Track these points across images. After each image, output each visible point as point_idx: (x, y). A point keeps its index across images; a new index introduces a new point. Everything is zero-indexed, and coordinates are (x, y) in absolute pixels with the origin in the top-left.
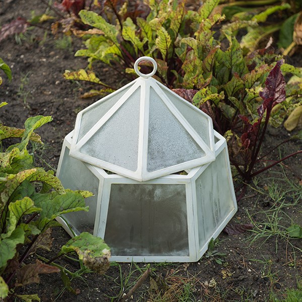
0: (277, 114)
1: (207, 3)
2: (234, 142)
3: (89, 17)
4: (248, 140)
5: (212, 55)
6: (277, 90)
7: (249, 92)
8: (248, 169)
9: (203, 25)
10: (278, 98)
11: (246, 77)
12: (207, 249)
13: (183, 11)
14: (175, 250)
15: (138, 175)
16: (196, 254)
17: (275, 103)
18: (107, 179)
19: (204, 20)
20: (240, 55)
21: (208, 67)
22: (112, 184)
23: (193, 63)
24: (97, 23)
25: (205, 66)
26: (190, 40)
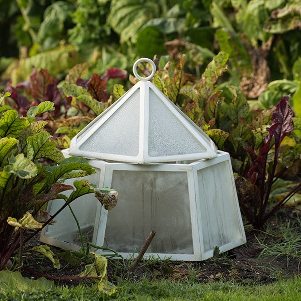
0: (287, 155)
1: (209, 68)
2: (241, 182)
3: (72, 90)
4: (256, 173)
5: (214, 100)
6: (285, 124)
7: (256, 134)
8: (258, 213)
9: (204, 82)
10: (286, 130)
11: (252, 124)
12: (212, 256)
13: (181, 74)
14: (178, 248)
15: (139, 159)
16: (200, 252)
17: (283, 135)
18: (109, 165)
19: (206, 77)
20: (246, 110)
21: (211, 117)
22: (114, 171)
23: (193, 110)
24: (82, 95)
25: (207, 114)
26: (190, 91)
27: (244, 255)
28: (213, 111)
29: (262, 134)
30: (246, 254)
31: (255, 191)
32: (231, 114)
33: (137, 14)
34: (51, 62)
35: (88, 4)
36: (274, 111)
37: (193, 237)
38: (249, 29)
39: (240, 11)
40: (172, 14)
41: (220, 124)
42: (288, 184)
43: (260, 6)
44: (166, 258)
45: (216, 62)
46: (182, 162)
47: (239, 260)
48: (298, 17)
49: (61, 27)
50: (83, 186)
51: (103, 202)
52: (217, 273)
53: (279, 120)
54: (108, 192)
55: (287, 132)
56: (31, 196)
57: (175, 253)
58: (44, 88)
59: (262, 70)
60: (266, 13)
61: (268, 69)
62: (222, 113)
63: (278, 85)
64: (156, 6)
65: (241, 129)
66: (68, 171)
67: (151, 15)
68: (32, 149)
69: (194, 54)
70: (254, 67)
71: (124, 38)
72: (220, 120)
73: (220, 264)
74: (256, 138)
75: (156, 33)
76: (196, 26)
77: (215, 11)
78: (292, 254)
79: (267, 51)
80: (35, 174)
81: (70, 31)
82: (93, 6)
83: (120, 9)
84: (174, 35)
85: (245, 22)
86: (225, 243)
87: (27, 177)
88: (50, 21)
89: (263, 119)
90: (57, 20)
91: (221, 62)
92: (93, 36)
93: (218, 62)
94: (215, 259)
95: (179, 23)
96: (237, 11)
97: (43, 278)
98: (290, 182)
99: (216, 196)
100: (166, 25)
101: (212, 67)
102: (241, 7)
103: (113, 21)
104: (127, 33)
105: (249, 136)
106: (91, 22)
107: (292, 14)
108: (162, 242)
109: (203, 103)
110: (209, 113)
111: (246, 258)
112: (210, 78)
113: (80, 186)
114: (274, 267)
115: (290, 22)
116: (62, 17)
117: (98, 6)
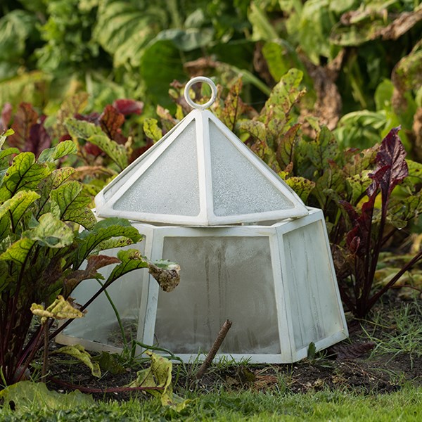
0: (399, 211)
1: (275, 93)
3: (80, 129)
4: (357, 239)
5: (290, 137)
6: (394, 167)
7: (352, 183)
8: (361, 294)
9: (272, 113)
10: (397, 176)
11: (346, 169)
12: (306, 355)
13: (237, 102)
14: (259, 346)
15: (202, 219)
16: (290, 350)
17: (394, 183)
18: (158, 229)
19: (274, 106)
20: (334, 150)
21: (286, 161)
22: (165, 237)
23: (261, 151)
24: (95, 136)
25: (281, 157)
26: (254, 125)
27: (348, 354)
28: (289, 153)
29: (361, 183)
30: (351, 353)
31: (355, 264)
32: (313, 156)
33: (136, 25)
34: (10, 97)
35: (66, 12)
36: (376, 150)
37: (279, 329)
38: (307, 41)
39: (293, 16)
40: (192, 22)
41: (299, 171)
42: (385, 257)
43: (322, 8)
44: (243, 360)
45: (285, 84)
46: (261, 223)
47: (344, 362)
48: (380, 22)
49: (21, 46)
50: (131, 258)
51: (160, 280)
52: (315, 380)
53: (386, 163)
54: (165, 266)
55: (398, 178)
56: (57, 274)
57: (254, 353)
58: (26, 130)
59: (331, 98)
60: (331, 17)
61: (339, 97)
62: (301, 155)
63: (356, 119)
64: (162, 13)
65: (330, 177)
66: (105, 239)
67: (157, 26)
68: (57, 207)
69: (229, 79)
70: (318, 94)
71: (119, 60)
72: (298, 165)
73: (318, 367)
74: (352, 189)
75: (169, 51)
76: (225, 39)
77: (256, 17)
78: (416, 351)
79: (336, 71)
80: (69, 240)
81: (39, 52)
82: (72, 14)
83: (112, 18)
84: (197, 53)
85: (301, 32)
86: (321, 337)
87: (59, 245)
88: (5, 38)
89: (361, 163)
90: (15, 37)
91: (292, 84)
92: (73, 58)
93: (288, 83)
94: (310, 361)
95: (203, 35)
96: (288, 17)
97: (77, 391)
98: (388, 254)
99: (308, 271)
100: (184, 38)
101: (280, 91)
102: (293, 10)
103: (102, 35)
104: (123, 53)
105: (341, 187)
106: (69, 38)
107: (372, 18)
108: (236, 338)
109: (272, 142)
110: (284, 156)
111: (351, 358)
112: (280, 107)
113: (126, 258)
114: (393, 370)
115: (368, 29)
116: (23, 33)
117: (80, 15)
